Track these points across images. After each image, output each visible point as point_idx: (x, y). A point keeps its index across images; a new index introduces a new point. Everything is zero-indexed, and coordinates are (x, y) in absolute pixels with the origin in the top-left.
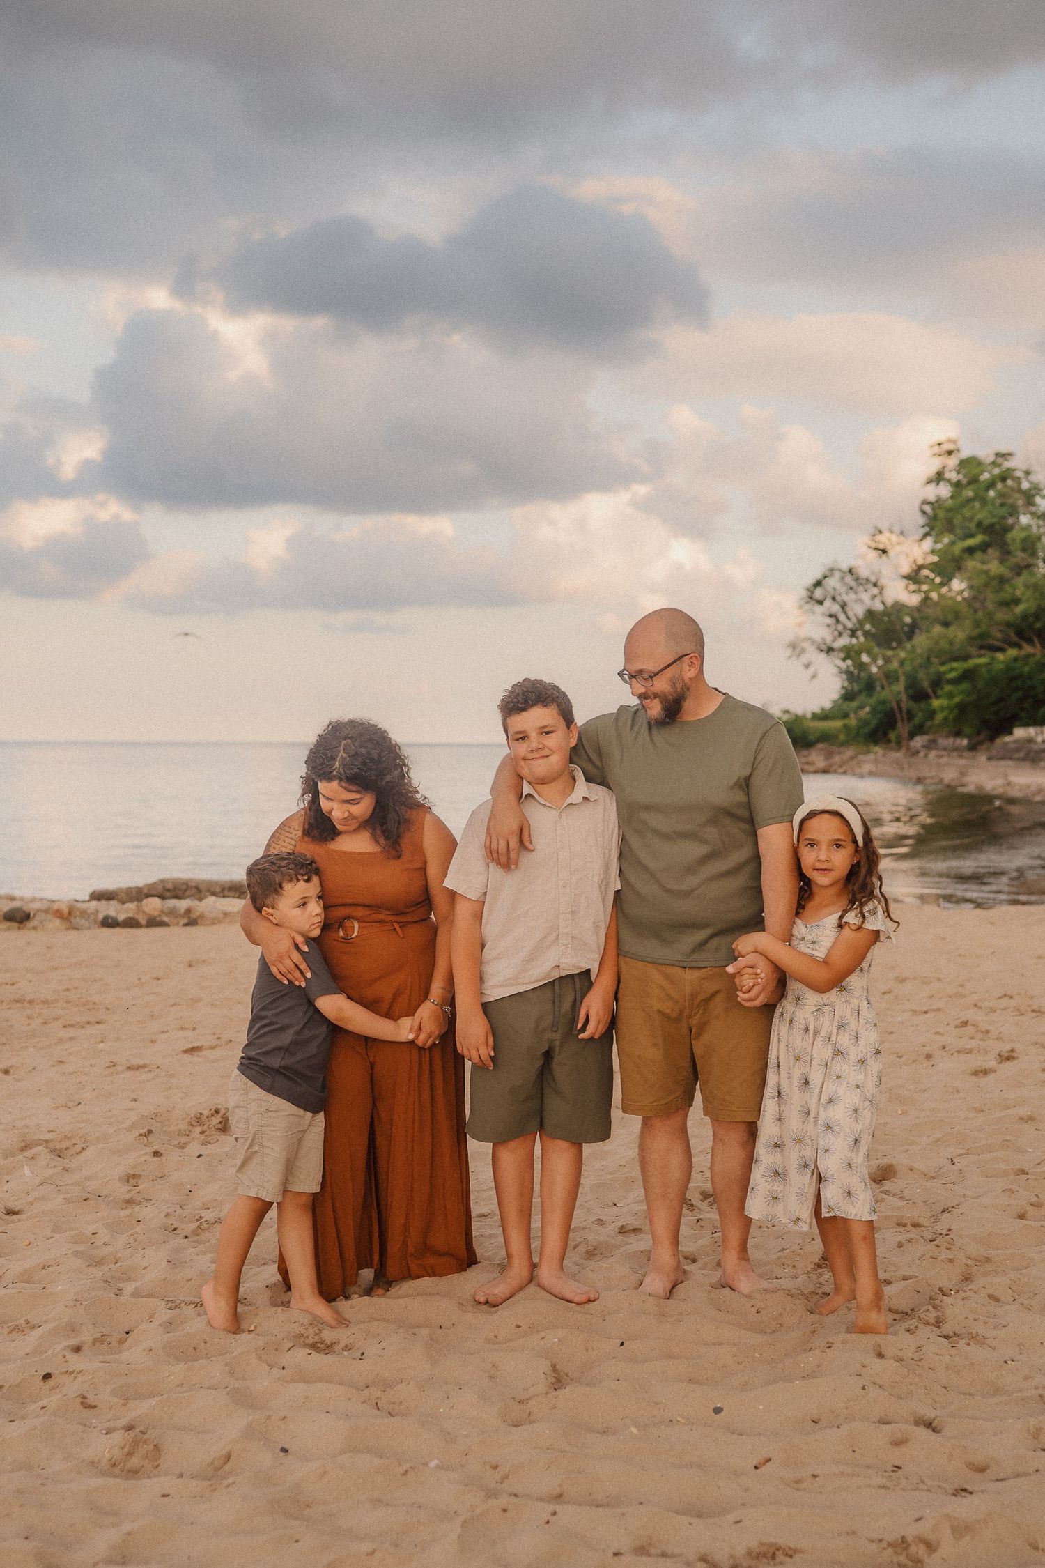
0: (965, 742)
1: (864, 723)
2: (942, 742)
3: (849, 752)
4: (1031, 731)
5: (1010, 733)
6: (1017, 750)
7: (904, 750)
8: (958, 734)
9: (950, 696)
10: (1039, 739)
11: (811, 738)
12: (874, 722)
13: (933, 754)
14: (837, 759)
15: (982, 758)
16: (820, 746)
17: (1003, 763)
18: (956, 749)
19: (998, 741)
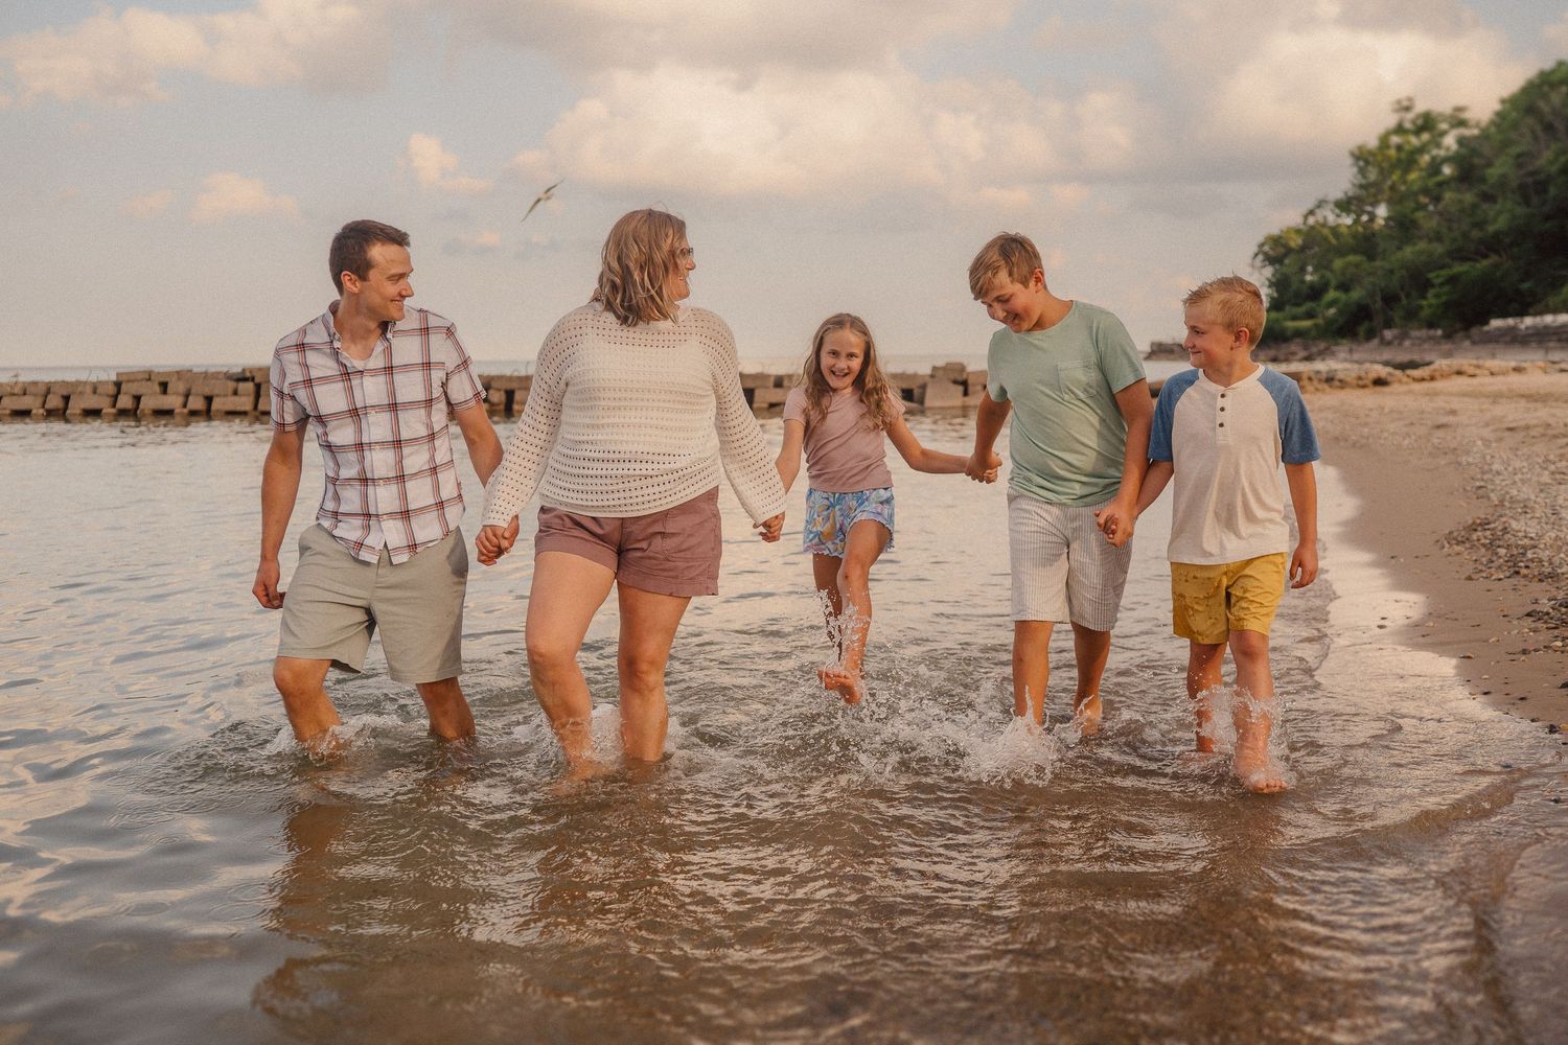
0: (1439, 332)
1: (1330, 322)
2: (1415, 333)
3: (1322, 345)
4: (1511, 321)
5: (1487, 323)
6: (1502, 335)
7: (1376, 341)
8: (1431, 325)
9: (1437, 296)
10: (1522, 327)
11: (1289, 333)
12: (1341, 321)
13: (1407, 343)
14: (1314, 350)
15: (1467, 343)
16: (1298, 340)
17: (1491, 346)
18: (1430, 338)
19: (1474, 331)
